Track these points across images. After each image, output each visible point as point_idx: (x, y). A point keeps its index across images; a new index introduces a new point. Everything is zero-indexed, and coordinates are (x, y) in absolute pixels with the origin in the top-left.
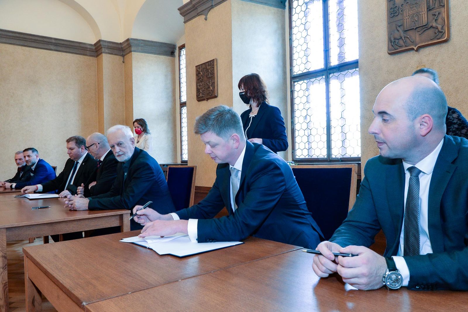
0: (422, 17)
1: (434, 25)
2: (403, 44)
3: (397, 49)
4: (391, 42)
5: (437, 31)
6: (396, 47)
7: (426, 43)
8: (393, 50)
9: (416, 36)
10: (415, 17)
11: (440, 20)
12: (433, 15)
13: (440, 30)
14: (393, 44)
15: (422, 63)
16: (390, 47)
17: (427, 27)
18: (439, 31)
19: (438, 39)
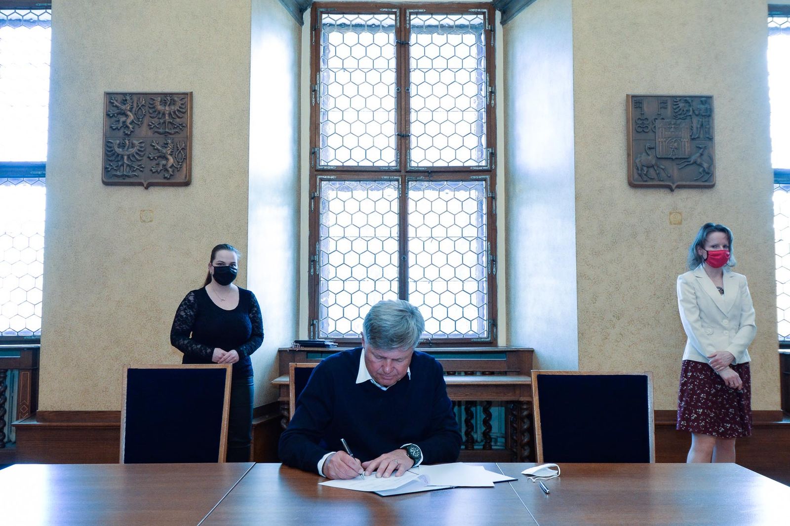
0: (684, 145)
1: (699, 161)
2: (656, 177)
3: (646, 181)
4: (638, 169)
5: (701, 170)
6: (645, 178)
7: (688, 183)
8: (640, 181)
9: (674, 170)
10: (675, 143)
11: (705, 157)
12: (697, 147)
13: (707, 170)
14: (640, 172)
15: (677, 209)
16: (636, 176)
17: (688, 162)
18: (704, 170)
19: (703, 182)
